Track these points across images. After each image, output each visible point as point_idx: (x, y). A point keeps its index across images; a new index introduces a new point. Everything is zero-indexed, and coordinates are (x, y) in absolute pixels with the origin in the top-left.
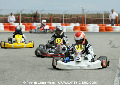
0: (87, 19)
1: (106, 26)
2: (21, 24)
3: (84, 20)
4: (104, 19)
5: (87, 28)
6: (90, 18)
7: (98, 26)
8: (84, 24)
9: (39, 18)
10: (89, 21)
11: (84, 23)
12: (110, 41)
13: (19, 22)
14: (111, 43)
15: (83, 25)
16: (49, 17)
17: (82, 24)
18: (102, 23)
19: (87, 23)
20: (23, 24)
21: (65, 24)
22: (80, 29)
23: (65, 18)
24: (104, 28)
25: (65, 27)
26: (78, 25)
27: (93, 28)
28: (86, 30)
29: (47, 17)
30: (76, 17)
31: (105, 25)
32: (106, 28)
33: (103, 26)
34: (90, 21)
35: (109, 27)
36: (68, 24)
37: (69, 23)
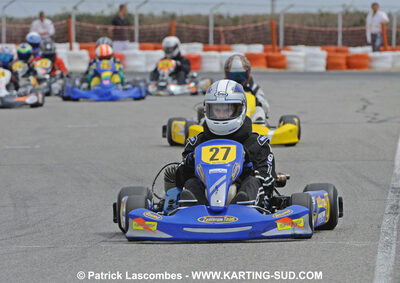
0: (287, 30)
1: (347, 52)
2: (76, 46)
3: (278, 34)
4: (340, 29)
5: (289, 59)
6: (296, 26)
7: (324, 54)
8: (276, 48)
9: (132, 28)
10: (294, 36)
11: (278, 43)
12: (363, 99)
13: (68, 40)
14: (365, 107)
15: (273, 50)
16: (166, 25)
17: (270, 47)
18: (336, 44)
19: (287, 44)
20: (81, 48)
21: (216, 47)
22: (264, 61)
23: (217, 29)
24: (341, 59)
25: (215, 57)
26: (258, 49)
27: (306, 58)
28: (283, 67)
29: (158, 26)
30: (252, 25)
31: (345, 48)
32: (348, 58)
33: (337, 51)
34: (295, 38)
35: (358, 57)
36: (226, 46)
37: (230, 42)
